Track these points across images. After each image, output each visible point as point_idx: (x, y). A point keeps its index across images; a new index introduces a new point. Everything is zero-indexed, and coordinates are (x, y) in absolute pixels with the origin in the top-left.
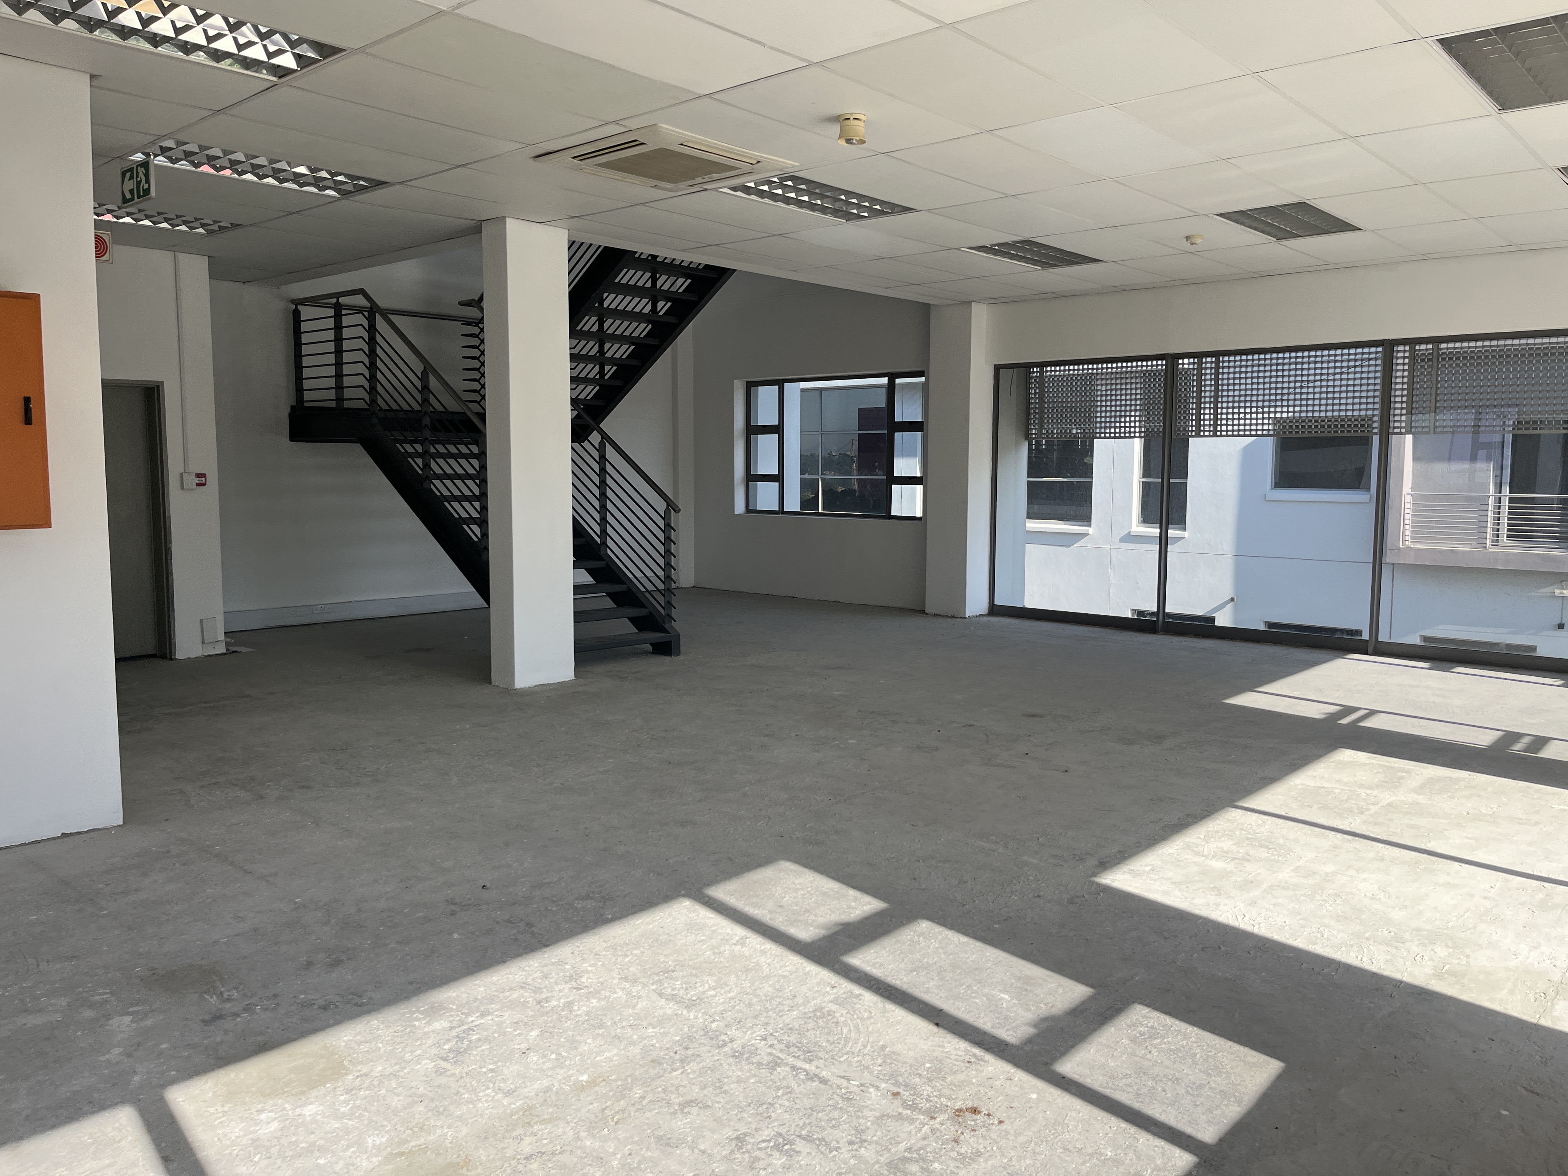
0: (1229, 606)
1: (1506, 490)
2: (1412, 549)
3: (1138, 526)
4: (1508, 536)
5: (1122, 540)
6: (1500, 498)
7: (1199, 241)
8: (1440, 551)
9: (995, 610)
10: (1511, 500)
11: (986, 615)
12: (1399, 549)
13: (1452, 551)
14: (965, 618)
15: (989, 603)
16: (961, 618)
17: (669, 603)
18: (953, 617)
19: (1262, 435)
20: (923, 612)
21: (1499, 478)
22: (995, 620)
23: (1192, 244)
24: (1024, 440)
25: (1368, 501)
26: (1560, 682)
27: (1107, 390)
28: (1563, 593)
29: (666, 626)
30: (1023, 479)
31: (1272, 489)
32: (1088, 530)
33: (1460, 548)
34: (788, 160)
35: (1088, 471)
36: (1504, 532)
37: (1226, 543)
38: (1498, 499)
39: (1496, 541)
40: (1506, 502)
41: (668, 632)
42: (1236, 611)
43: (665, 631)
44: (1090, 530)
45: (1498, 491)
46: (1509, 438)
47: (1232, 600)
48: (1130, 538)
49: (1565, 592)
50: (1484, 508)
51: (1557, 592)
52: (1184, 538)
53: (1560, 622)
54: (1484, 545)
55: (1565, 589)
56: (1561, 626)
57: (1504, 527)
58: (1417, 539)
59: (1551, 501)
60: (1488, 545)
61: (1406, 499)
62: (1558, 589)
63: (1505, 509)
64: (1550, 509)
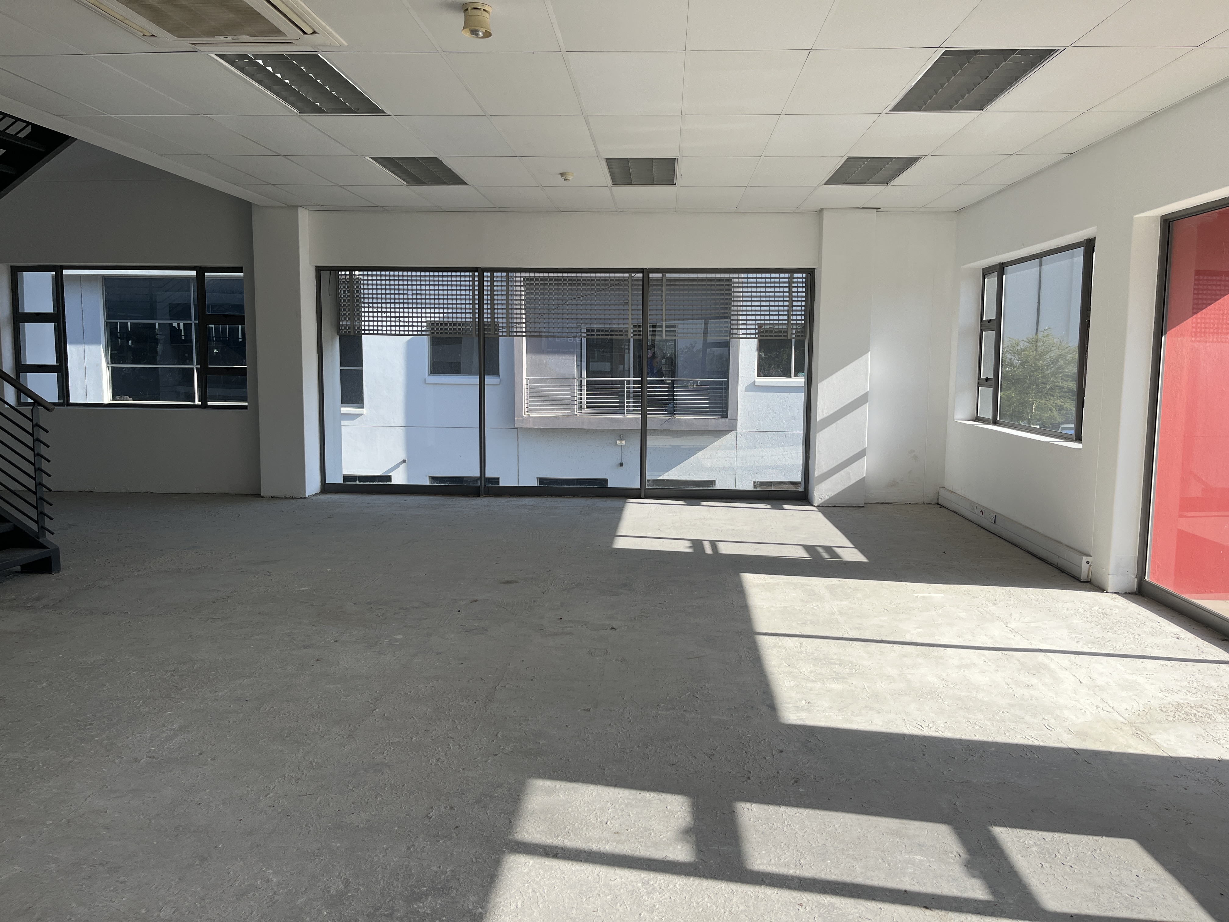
0: (403, 466)
1: (584, 374)
2: (530, 417)
4: (587, 406)
6: (581, 380)
7: (570, 178)
8: (548, 418)
9: (326, 488)
10: (588, 382)
11: (320, 494)
12: (523, 417)
13: (556, 418)
14: (305, 498)
15: (321, 482)
16: (301, 498)
17: (41, 514)
18: (292, 498)
19: (417, 335)
20: (257, 495)
21: (580, 367)
22: (325, 497)
23: (565, 180)
24: (336, 334)
25: (499, 383)
26: (769, 507)
28: (621, 443)
29: (41, 540)
30: (337, 368)
31: (429, 375)
33: (560, 415)
34: (341, 37)
36: (584, 404)
37: (398, 418)
38: (579, 381)
39: (580, 410)
40: (584, 383)
41: (46, 547)
42: (409, 470)
43: (42, 546)
45: (580, 376)
46: (584, 341)
47: (404, 461)
49: (623, 442)
50: (573, 387)
51: (619, 442)
52: (362, 414)
53: (620, 462)
54: (574, 413)
55: (623, 440)
56: (621, 465)
57: (584, 400)
58: (533, 410)
59: (612, 382)
60: (576, 413)
61: (525, 382)
62: (619, 440)
63: (584, 388)
64: (612, 387)
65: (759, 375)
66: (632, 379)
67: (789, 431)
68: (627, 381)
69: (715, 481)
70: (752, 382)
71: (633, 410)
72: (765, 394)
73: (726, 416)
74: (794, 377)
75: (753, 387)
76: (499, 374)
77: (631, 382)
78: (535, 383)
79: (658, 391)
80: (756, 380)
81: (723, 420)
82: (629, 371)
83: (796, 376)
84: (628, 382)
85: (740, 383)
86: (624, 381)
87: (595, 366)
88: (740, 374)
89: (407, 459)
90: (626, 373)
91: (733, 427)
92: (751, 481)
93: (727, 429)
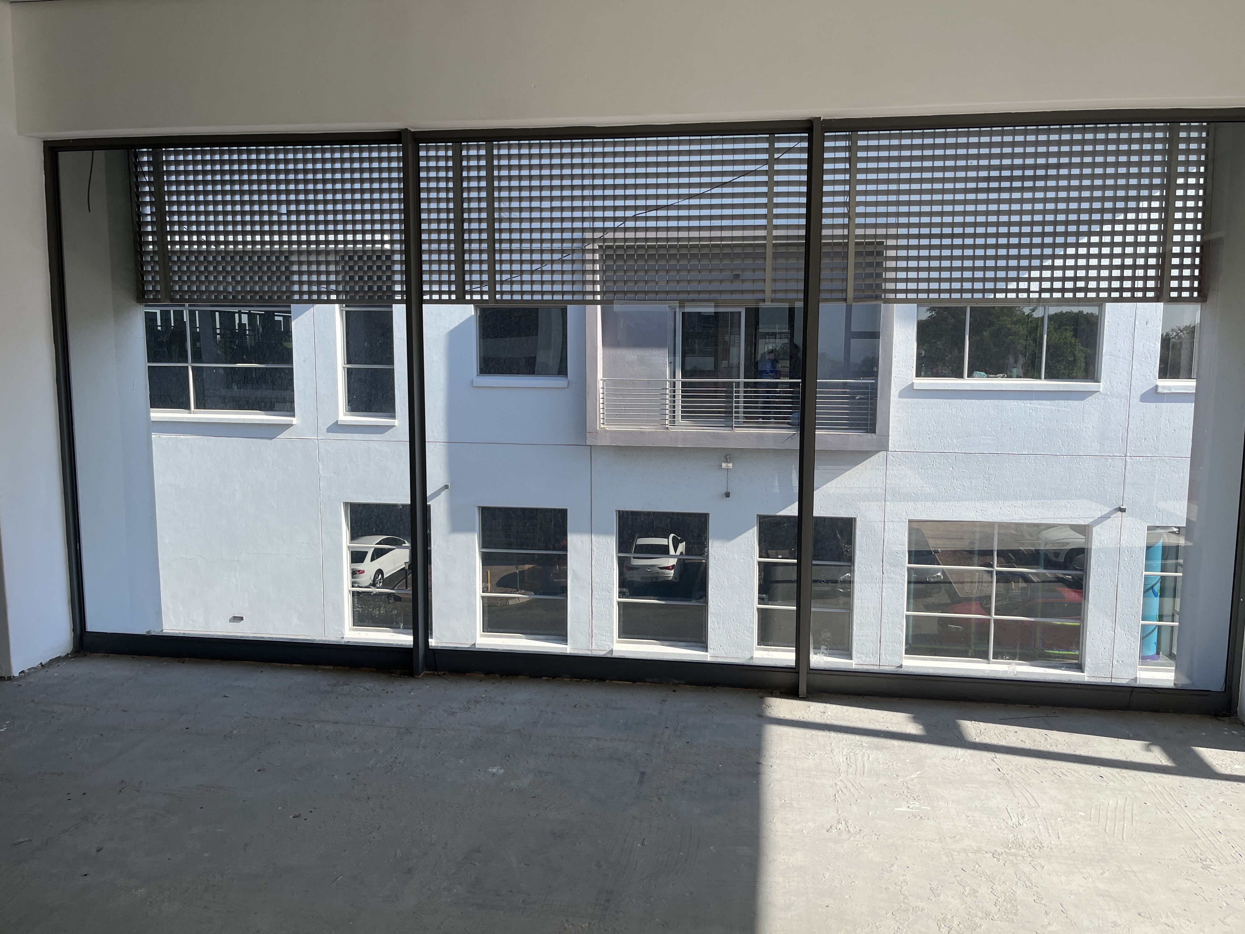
0: (444, 494)
1: (679, 374)
2: (606, 431)
3: (345, 415)
4: (683, 417)
5: (331, 430)
6: (674, 383)
8: (630, 432)
9: (86, 643)
10: (684, 385)
11: (66, 658)
12: (597, 432)
13: (642, 433)
14: (10, 678)
15: (74, 630)
21: (672, 364)
25: (567, 387)
27: (289, 213)
28: (728, 466)
31: (477, 375)
32: (292, 421)
33: (647, 428)
35: (287, 356)
36: (679, 413)
38: (672, 384)
39: (673, 423)
40: (679, 386)
44: (294, 421)
45: (672, 377)
46: (679, 329)
47: (446, 487)
48: (337, 427)
49: (730, 465)
50: (663, 392)
51: (724, 465)
52: (394, 426)
53: (725, 491)
54: (664, 426)
55: (730, 462)
56: (727, 495)
57: (679, 409)
58: (609, 422)
59: (716, 384)
60: (667, 426)
61: (600, 384)
62: (724, 462)
63: (679, 393)
64: (716, 392)
65: (918, 375)
66: (742, 380)
67: (960, 452)
68: (736, 382)
69: (855, 519)
70: (909, 384)
71: (744, 422)
72: (928, 401)
73: (874, 431)
74: (968, 377)
75: (910, 392)
76: (567, 374)
77: (742, 385)
78: (613, 385)
79: (778, 397)
80: (914, 381)
81: (869, 436)
82: (739, 367)
83: (970, 375)
84: (738, 384)
85: (892, 387)
86: (732, 382)
87: (694, 361)
88: (893, 374)
89: (449, 484)
90: (735, 371)
91: (884, 446)
92: (906, 519)
93: (875, 449)
